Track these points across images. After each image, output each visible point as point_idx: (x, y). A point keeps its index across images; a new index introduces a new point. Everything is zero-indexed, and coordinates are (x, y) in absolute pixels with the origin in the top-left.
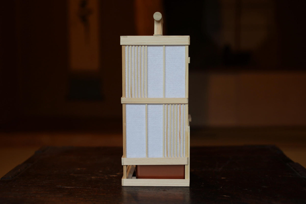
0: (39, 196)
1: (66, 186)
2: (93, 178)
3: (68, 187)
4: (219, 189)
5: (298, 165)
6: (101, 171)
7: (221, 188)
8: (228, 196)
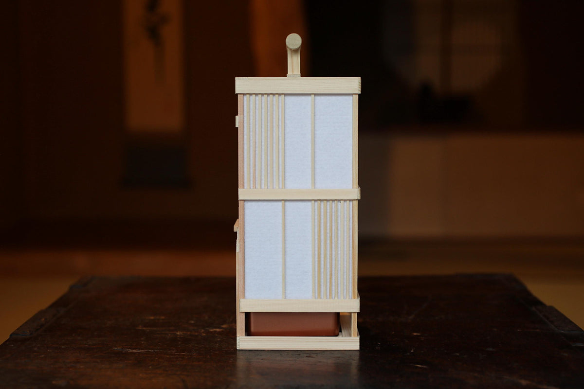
0: (81, 367)
1: (130, 349)
2: (178, 333)
3: (134, 351)
4: (408, 354)
5: (552, 310)
6: (193, 322)
7: (412, 351)
8: (425, 367)
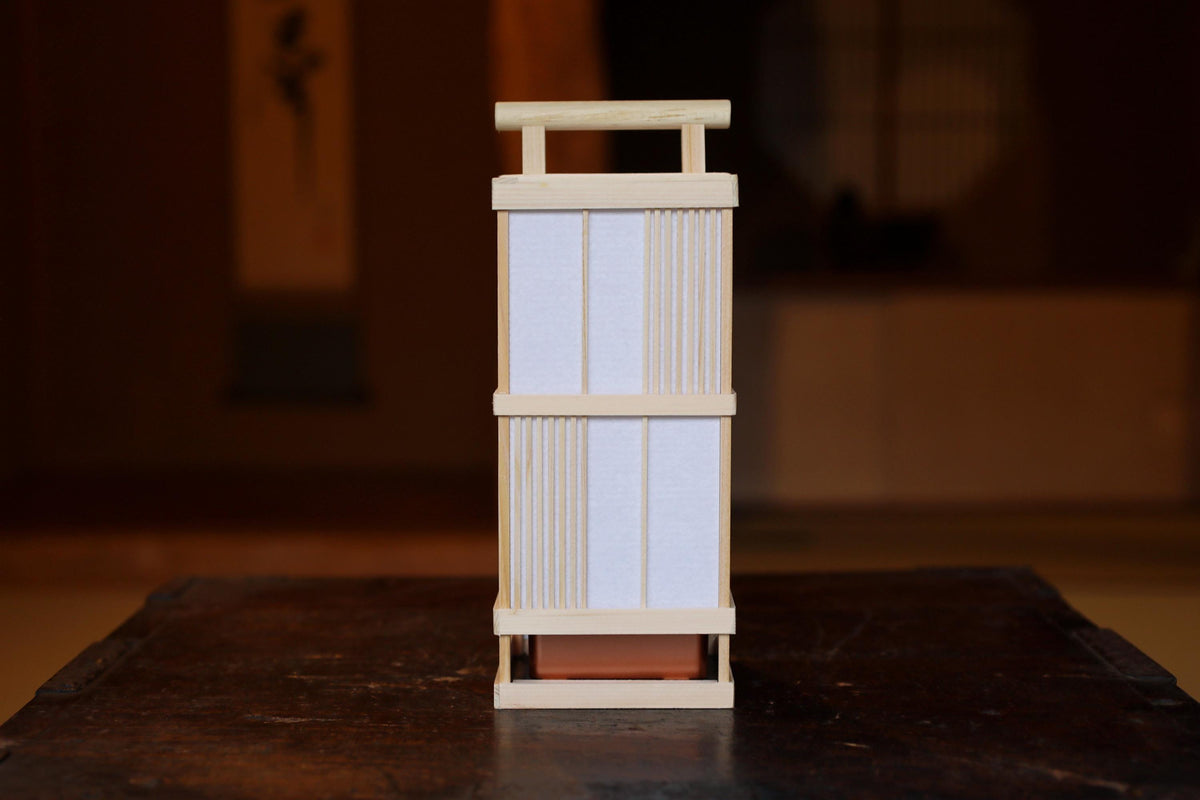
0: (185, 751)
1: (280, 716)
2: (372, 686)
3: (288, 720)
4: (830, 722)
5: (1111, 635)
6: (399, 664)
7: (837, 717)
8: (864, 746)
